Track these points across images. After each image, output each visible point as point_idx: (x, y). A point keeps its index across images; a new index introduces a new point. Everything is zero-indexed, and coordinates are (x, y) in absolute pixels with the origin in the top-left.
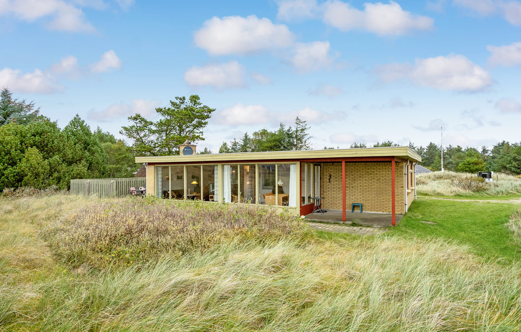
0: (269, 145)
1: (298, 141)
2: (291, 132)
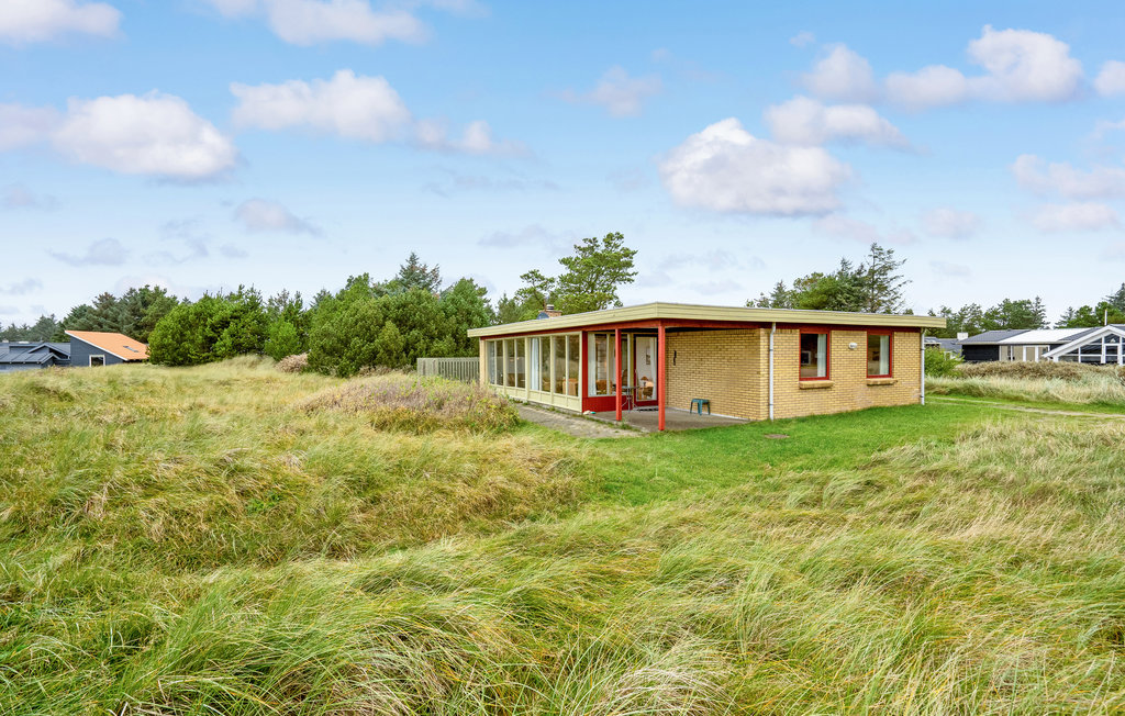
1: (875, 292)
2: (864, 275)
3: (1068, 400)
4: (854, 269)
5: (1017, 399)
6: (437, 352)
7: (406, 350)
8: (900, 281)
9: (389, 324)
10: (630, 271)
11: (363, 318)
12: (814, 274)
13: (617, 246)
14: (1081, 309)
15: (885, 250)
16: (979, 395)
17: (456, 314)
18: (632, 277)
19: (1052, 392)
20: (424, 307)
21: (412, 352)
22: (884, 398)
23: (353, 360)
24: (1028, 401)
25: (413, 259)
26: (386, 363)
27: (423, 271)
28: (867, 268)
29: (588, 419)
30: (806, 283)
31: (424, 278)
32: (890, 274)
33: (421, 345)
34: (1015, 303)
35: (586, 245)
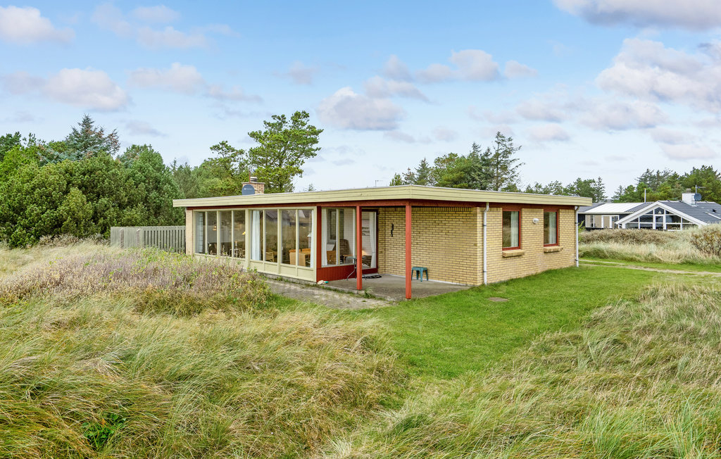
0: (451, 176)
1: (499, 171)
2: (490, 157)
3: (666, 260)
4: (483, 151)
5: (632, 260)
6: (129, 220)
7: (95, 218)
8: (516, 163)
9: (74, 190)
10: (315, 146)
11: (42, 185)
12: (451, 154)
13: (303, 124)
14: (628, 187)
15: (507, 138)
16: (605, 257)
17: (144, 182)
18: (316, 152)
19: (655, 255)
20: (113, 174)
21: (101, 221)
22: (555, 263)
23: (27, 228)
24: (639, 261)
25: (87, 122)
26: (74, 233)
27: (99, 135)
28: (493, 152)
29: (324, 289)
30: (444, 161)
31: (100, 142)
32: (511, 157)
33: (111, 213)
34: (585, 182)
35: (275, 121)
